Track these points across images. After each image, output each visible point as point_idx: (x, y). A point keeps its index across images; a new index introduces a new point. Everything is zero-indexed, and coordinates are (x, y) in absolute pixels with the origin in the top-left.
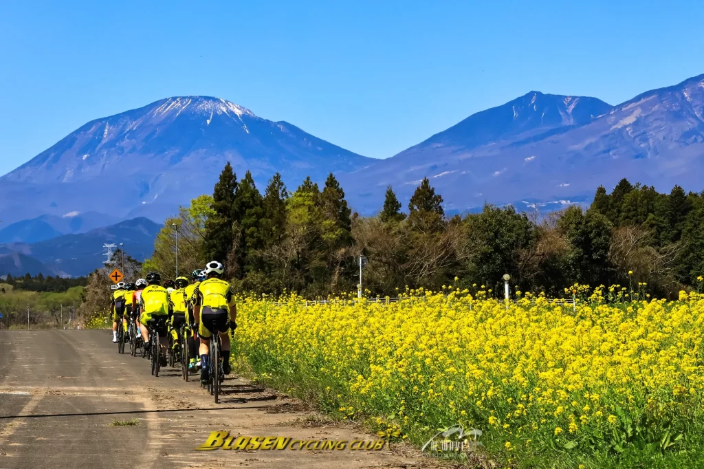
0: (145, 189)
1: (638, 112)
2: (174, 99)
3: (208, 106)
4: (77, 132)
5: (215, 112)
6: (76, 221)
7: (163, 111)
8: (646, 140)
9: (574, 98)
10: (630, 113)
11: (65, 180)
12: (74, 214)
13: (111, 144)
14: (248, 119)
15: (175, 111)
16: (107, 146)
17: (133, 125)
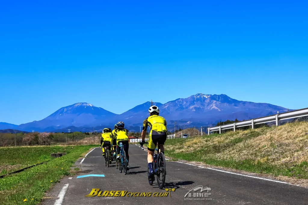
0: (73, 121)
1: (168, 105)
2: (78, 103)
3: (85, 104)
4: (59, 110)
5: (86, 106)
6: (59, 127)
7: (76, 105)
8: (169, 110)
9: (156, 103)
10: (166, 105)
11: (57, 119)
12: (58, 126)
13: (66, 112)
14: (93, 107)
15: (78, 106)
16: (65, 112)
17: (70, 108)
